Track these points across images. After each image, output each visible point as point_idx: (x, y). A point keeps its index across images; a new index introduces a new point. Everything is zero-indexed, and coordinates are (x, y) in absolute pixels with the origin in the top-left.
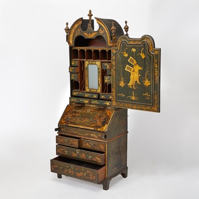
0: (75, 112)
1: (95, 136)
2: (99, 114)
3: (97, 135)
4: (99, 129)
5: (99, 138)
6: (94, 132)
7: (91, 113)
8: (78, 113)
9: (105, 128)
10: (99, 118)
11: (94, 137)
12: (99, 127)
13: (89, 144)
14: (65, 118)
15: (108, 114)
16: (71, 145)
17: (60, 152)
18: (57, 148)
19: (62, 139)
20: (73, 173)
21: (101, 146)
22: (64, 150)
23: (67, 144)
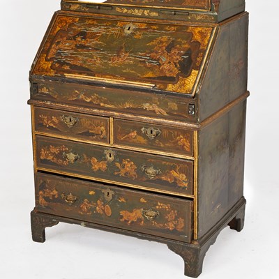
0: (84, 35)
1: (157, 109)
2: (165, 38)
3: (163, 105)
4: (170, 87)
5: (171, 115)
6: (155, 98)
7: (138, 35)
8: (94, 36)
9: (192, 82)
10: (169, 48)
11: (152, 114)
12: (172, 80)
13: (139, 133)
14: (51, 55)
15: (197, 37)
16: (87, 134)
17: (50, 158)
18: (40, 144)
19: (54, 119)
20: (109, 212)
21: (182, 140)
22: (61, 152)
23: (71, 132)
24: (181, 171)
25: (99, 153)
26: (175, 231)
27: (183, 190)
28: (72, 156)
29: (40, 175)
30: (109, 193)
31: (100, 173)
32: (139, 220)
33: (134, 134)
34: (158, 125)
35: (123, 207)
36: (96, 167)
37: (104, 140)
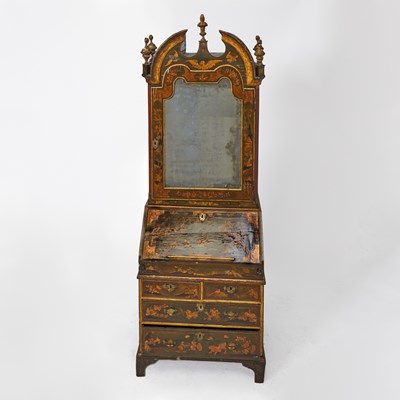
1: (235, 274)
3: (239, 271)
5: (245, 277)
6: (234, 266)
13: (222, 290)
16: (183, 295)
17: (154, 314)
18: (144, 305)
19: (158, 287)
20: (200, 348)
21: (252, 292)
22: (163, 309)
23: (171, 295)
24: (252, 312)
25: (193, 307)
26: (249, 355)
27: (253, 324)
28: (171, 312)
29: (144, 327)
30: (201, 335)
31: (193, 320)
32: (223, 350)
33: (218, 292)
34: (235, 284)
35: (211, 343)
36: (189, 316)
37: (196, 298)
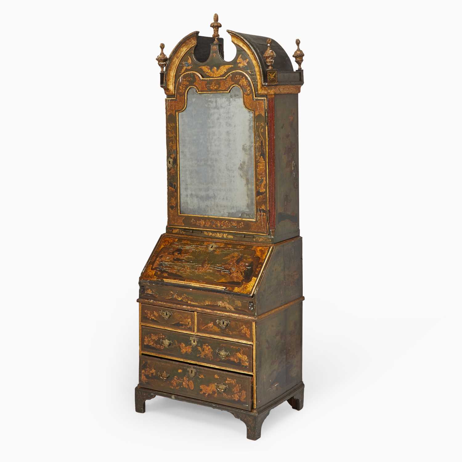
0: (180, 251)
1: (227, 306)
2: (236, 254)
3: (232, 302)
4: (236, 289)
5: (237, 311)
6: (226, 297)
7: (218, 252)
8: (187, 252)
9: (252, 286)
10: (238, 262)
11: (224, 309)
12: (238, 284)
13: (215, 324)
14: (155, 265)
15: (258, 254)
16: (178, 325)
17: (151, 344)
18: (144, 333)
19: (155, 313)
20: (192, 387)
21: (244, 329)
22: (159, 339)
23: (167, 323)
24: (244, 353)
25: (186, 339)
26: (239, 401)
27: (245, 368)
28: (167, 342)
29: (143, 358)
30: (192, 371)
31: (186, 356)
32: (214, 392)
33: (211, 325)
34: (228, 318)
35: (202, 382)
36: (184, 351)
37: (190, 329)
